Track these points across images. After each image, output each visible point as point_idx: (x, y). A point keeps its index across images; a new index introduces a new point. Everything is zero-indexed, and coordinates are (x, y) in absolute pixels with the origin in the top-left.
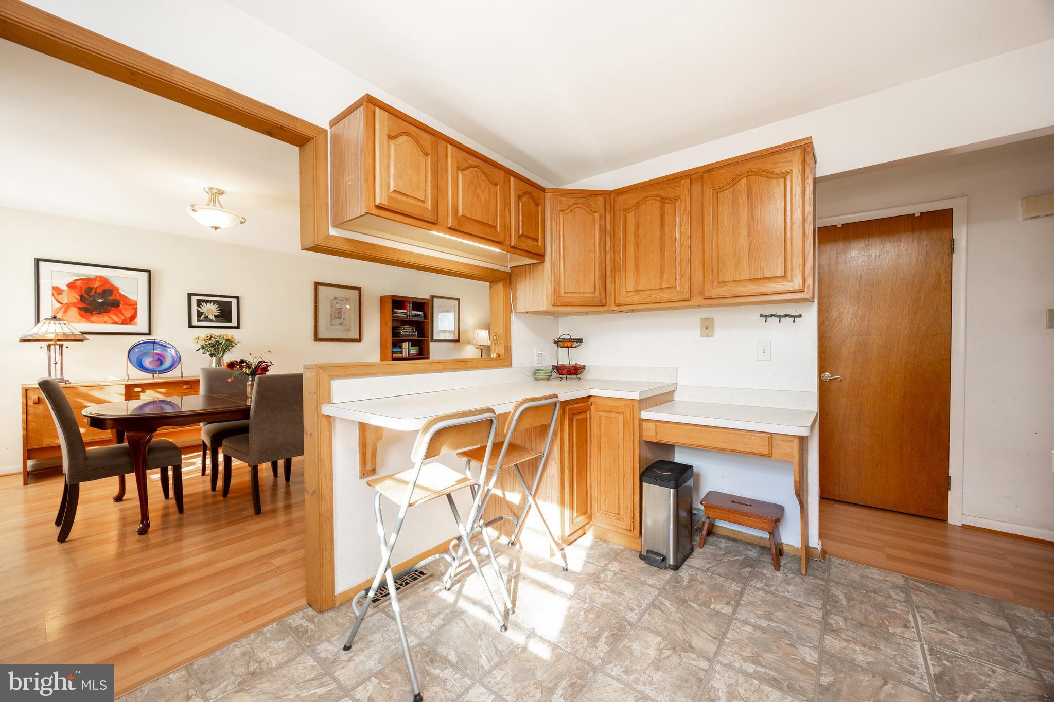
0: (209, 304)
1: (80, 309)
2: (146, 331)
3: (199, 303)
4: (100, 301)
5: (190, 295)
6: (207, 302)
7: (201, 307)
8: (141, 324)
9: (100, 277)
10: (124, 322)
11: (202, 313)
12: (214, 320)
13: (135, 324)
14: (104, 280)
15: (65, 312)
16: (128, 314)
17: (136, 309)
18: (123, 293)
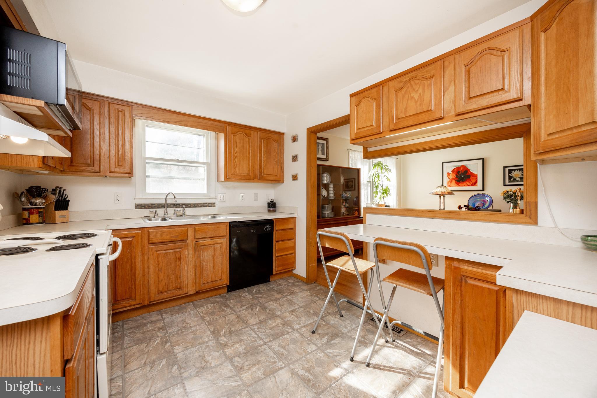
0: (516, 171)
1: (456, 180)
2: (481, 189)
3: (510, 171)
4: (463, 176)
5: (505, 168)
6: (515, 170)
7: (511, 174)
8: (479, 186)
9: (463, 165)
10: (472, 185)
11: (512, 177)
12: (520, 180)
13: (477, 186)
14: (464, 167)
15: (451, 182)
16: (474, 181)
17: (477, 178)
18: (471, 171)
